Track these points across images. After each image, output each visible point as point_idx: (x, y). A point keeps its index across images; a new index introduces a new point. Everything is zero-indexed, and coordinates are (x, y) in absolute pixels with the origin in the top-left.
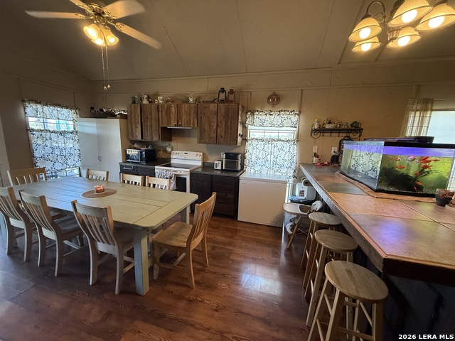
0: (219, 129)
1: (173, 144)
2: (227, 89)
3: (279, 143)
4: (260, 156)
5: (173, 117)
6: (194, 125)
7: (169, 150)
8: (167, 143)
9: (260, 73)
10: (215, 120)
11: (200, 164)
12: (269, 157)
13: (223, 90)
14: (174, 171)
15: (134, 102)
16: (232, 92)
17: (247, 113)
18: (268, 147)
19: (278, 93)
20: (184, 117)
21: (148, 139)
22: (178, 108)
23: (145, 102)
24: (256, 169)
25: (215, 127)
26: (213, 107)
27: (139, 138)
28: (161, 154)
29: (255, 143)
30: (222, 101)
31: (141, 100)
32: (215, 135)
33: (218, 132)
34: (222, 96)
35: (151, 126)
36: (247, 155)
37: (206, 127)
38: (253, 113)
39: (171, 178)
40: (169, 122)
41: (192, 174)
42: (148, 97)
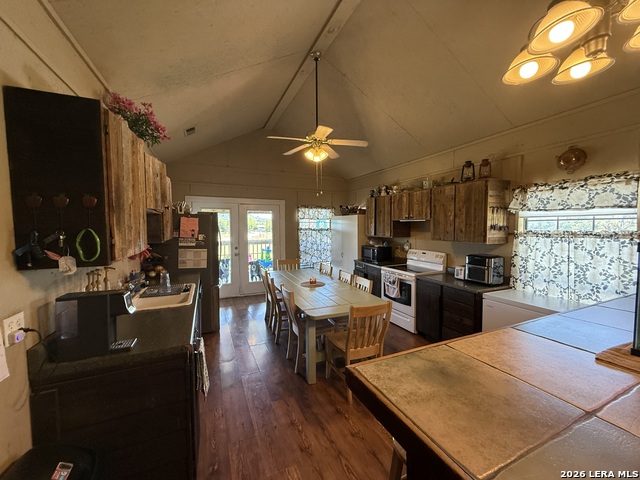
0: (457, 220)
1: (412, 240)
2: (477, 162)
3: (587, 240)
4: (544, 264)
5: (405, 207)
6: (426, 216)
7: (407, 248)
8: (405, 240)
9: (540, 122)
10: (452, 208)
11: (440, 268)
12: (564, 267)
13: (469, 164)
14: (400, 274)
15: (372, 196)
16: (486, 163)
17: (514, 190)
18: (561, 249)
19: (581, 145)
20: (416, 207)
21: (380, 235)
22: (410, 197)
23: (383, 194)
24: (537, 287)
25: (452, 218)
26: (449, 190)
27: (373, 234)
28: (398, 254)
29: (532, 240)
30: (468, 179)
31: (380, 192)
32: (452, 228)
33: (457, 224)
34: (468, 172)
35: (384, 221)
36: (518, 261)
37: (441, 218)
38: (524, 190)
39: (394, 283)
40: (400, 216)
41: (418, 280)
42: (387, 188)
